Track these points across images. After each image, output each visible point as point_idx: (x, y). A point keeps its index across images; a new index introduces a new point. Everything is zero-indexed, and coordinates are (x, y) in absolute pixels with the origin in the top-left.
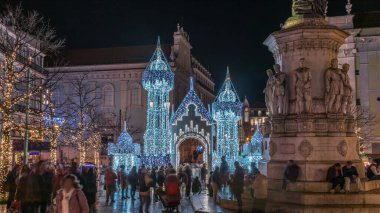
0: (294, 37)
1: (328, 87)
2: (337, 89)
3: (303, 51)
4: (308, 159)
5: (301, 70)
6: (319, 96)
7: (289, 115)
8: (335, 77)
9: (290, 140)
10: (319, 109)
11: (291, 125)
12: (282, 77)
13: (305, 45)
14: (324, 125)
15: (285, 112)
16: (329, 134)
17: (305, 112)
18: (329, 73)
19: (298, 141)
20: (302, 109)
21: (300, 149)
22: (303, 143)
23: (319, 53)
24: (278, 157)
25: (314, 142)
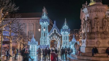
0: (93, 8)
1: (104, 24)
2: (107, 25)
3: (96, 13)
4: (99, 46)
5: (96, 18)
6: (101, 27)
7: (91, 32)
8: (107, 21)
9: (93, 40)
10: (101, 31)
11: (93, 35)
12: (90, 20)
13: (97, 11)
14: (103, 35)
15: (90, 31)
16: (105, 38)
17: (97, 32)
18: (104, 19)
19: (96, 40)
20: (96, 31)
21: (96, 43)
22: (97, 41)
23: (101, 13)
24: (89, 46)
25: (101, 41)
